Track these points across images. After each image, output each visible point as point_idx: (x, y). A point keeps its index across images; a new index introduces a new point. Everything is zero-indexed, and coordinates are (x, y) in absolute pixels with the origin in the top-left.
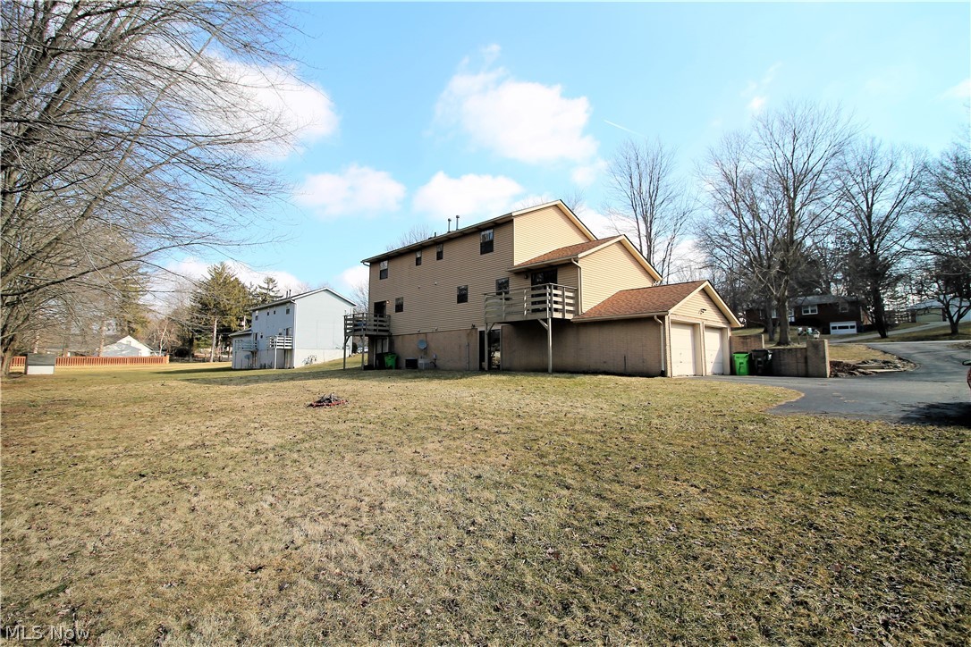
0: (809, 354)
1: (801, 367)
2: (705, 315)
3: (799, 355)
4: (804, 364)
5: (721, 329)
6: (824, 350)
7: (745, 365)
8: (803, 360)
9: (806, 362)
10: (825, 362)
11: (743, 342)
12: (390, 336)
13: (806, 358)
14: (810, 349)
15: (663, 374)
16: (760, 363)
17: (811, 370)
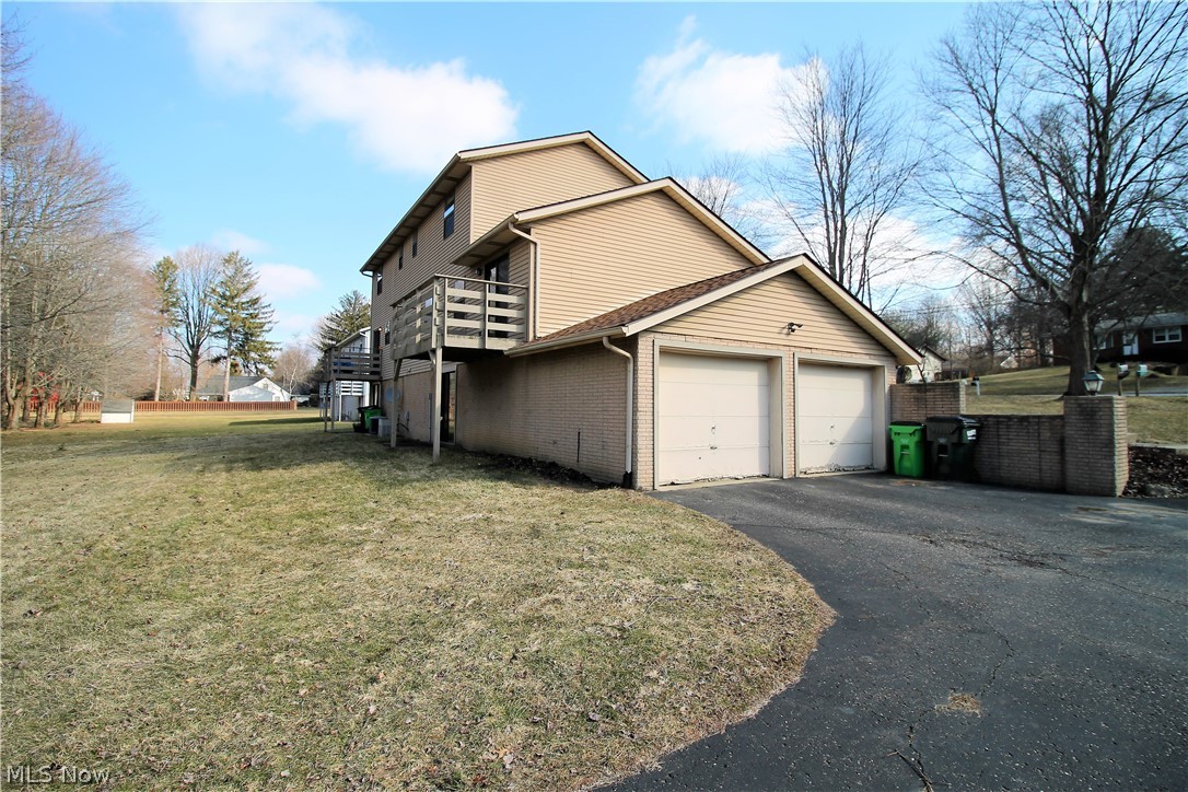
0: (1069, 431)
1: (1050, 462)
2: (798, 337)
3: (1046, 434)
4: (1056, 458)
5: (870, 370)
6: (1111, 425)
7: (912, 452)
8: (1054, 447)
9: (1062, 452)
10: (1111, 454)
11: (917, 399)
12: (381, 381)
13: (1062, 442)
14: (1073, 419)
15: (628, 481)
16: (943, 448)
17: (1073, 475)
